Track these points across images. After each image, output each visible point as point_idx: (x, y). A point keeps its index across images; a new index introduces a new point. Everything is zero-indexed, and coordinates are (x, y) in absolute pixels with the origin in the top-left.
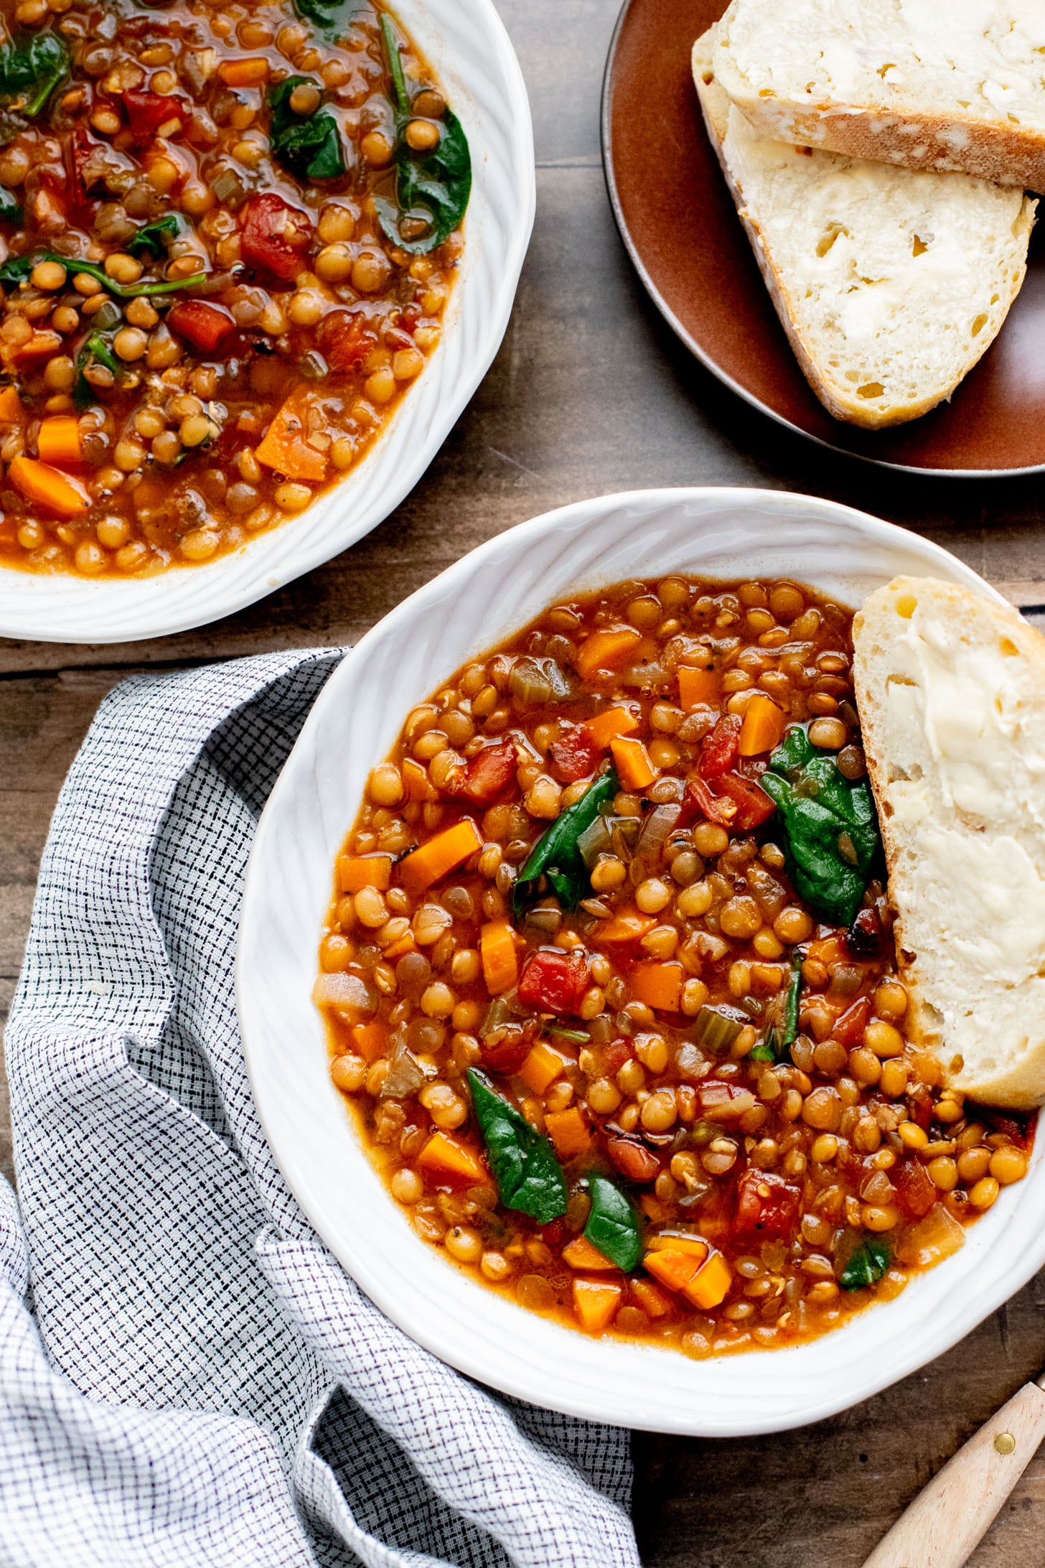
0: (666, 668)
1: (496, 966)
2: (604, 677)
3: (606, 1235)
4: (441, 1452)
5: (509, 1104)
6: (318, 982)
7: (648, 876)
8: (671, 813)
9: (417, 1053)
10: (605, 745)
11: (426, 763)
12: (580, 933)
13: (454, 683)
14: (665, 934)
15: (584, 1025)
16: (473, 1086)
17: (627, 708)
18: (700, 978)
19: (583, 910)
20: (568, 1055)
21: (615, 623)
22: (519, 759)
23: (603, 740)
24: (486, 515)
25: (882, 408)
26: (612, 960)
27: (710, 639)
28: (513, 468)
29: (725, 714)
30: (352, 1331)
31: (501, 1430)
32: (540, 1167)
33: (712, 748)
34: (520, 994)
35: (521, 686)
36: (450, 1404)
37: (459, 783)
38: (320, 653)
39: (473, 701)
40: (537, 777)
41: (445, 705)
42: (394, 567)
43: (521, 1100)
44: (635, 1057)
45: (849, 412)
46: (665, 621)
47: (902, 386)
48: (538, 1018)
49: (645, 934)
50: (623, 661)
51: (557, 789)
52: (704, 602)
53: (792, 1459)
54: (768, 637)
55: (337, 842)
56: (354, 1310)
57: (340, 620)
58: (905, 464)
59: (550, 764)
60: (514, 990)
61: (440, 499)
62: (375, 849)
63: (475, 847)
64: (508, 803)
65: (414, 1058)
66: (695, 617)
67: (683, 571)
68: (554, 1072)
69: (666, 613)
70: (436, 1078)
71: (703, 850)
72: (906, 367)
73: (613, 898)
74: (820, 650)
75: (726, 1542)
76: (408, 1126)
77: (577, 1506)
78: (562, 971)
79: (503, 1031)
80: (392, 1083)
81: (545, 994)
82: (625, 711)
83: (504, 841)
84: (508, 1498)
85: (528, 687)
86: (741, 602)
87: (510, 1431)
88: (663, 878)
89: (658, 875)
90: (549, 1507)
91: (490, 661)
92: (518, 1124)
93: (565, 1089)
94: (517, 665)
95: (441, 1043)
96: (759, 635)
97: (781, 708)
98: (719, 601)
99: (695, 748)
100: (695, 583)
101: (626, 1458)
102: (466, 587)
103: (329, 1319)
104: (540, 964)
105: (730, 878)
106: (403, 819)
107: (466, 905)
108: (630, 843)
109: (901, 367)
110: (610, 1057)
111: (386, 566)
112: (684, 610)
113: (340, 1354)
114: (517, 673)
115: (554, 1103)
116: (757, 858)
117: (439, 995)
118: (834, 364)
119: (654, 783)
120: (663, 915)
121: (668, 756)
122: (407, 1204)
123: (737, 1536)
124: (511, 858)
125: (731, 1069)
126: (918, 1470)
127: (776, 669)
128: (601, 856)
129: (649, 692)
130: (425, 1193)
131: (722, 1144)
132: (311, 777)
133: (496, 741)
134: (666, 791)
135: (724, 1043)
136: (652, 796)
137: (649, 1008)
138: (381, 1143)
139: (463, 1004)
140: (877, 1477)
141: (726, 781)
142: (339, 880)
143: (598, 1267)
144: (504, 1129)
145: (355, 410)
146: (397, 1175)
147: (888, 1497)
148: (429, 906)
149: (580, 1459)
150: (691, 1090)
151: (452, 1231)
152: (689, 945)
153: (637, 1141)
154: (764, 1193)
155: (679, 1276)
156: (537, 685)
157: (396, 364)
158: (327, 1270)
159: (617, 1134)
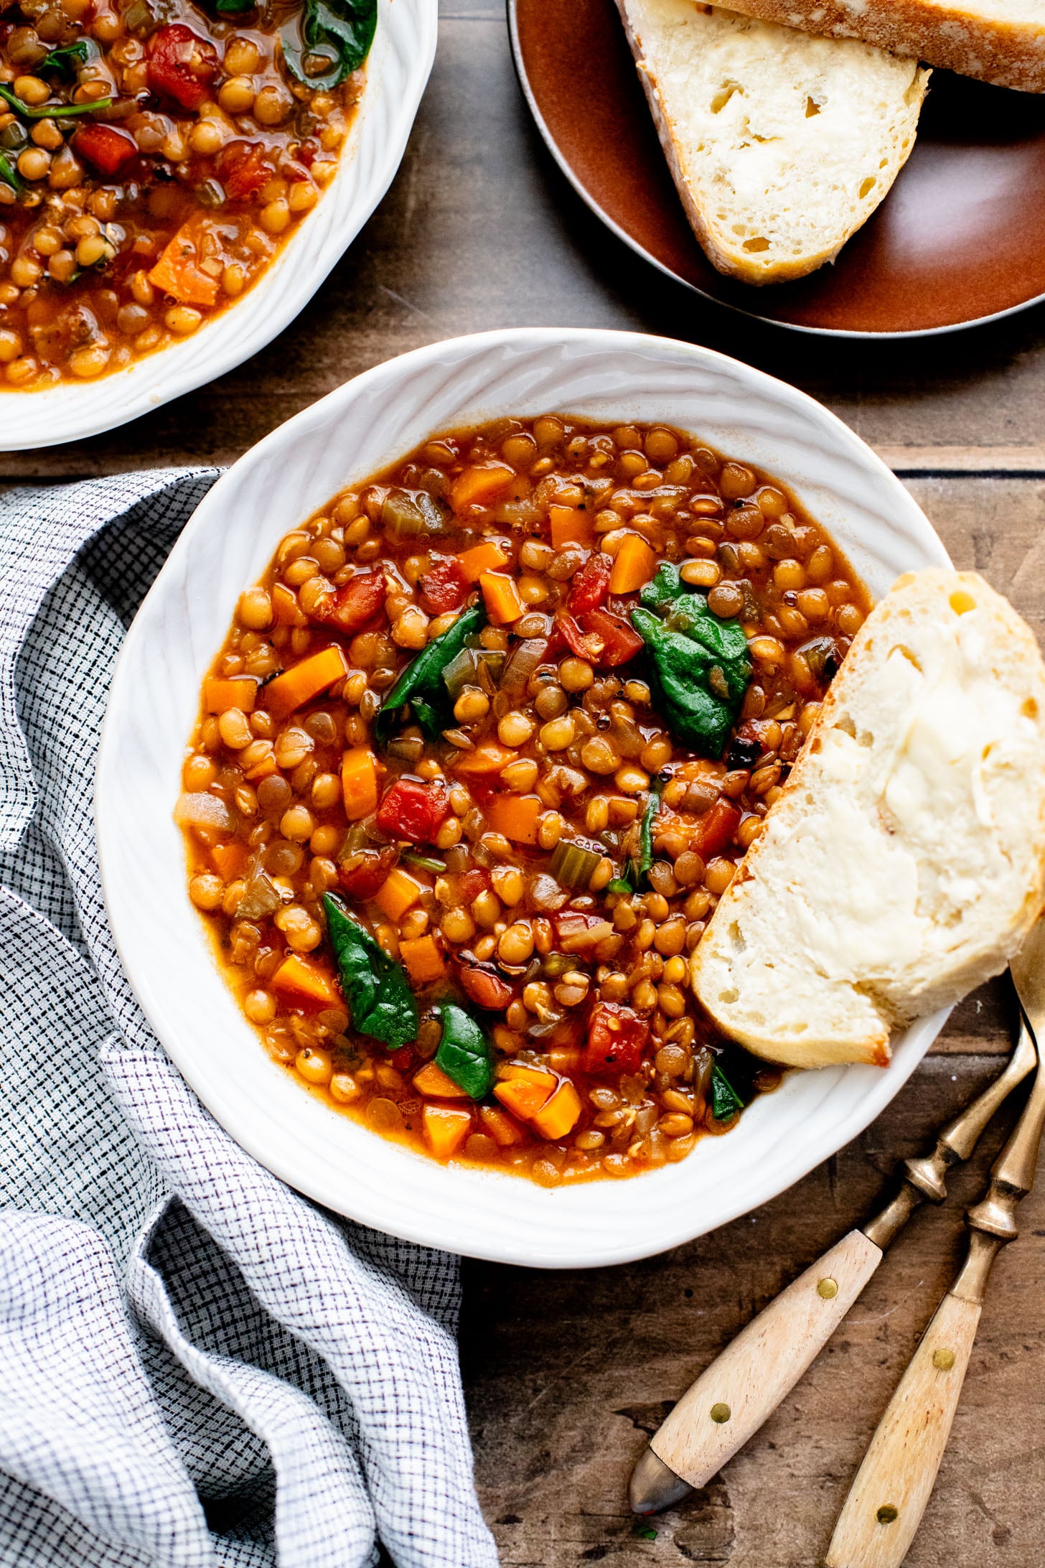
0: (538, 506)
1: (355, 791)
2: (477, 512)
3: (456, 1063)
4: (270, 1267)
5: (364, 930)
6: (179, 801)
7: (511, 709)
8: (535, 649)
9: (273, 875)
10: (475, 579)
11: (296, 588)
12: (441, 763)
13: (328, 511)
14: (525, 768)
15: (440, 854)
16: (329, 912)
17: (498, 545)
18: (558, 811)
19: (445, 741)
20: (423, 882)
21: (488, 458)
22: (388, 589)
23: (472, 573)
24: (373, 351)
25: (767, 262)
26: (472, 791)
27: (583, 479)
28: (403, 307)
29: (596, 553)
30: (189, 1143)
31: (331, 1248)
32: (391, 993)
33: (582, 585)
34: (378, 820)
35: (394, 516)
36: (282, 1221)
37: (327, 609)
38: (197, 471)
39: (345, 530)
40: (405, 607)
41: (319, 533)
42: (281, 397)
43: (376, 925)
44: (490, 888)
45: (734, 266)
46: (540, 459)
47: (788, 242)
48: (395, 845)
49: (505, 766)
50: (496, 497)
51: (424, 620)
52: (578, 442)
53: (618, 1290)
54: (642, 479)
55: (205, 663)
56: (193, 1122)
57: (225, 445)
58: (786, 321)
59: (419, 595)
60: (373, 816)
61: (329, 333)
62: (242, 672)
63: (340, 674)
64: (374, 631)
65: (271, 880)
67: (561, 412)
68: (409, 900)
69: (539, 452)
70: (291, 901)
71: (568, 687)
72: (792, 224)
73: (475, 730)
74: (692, 494)
75: (550, 1367)
76: (262, 947)
77: (402, 1328)
78: (421, 799)
79: (360, 857)
80: (248, 904)
81: (403, 821)
82: (496, 545)
83: (370, 669)
84: (333, 1317)
85: (399, 519)
86: (616, 444)
87: (340, 1251)
88: (524, 711)
89: (521, 707)
90: (373, 1329)
91: (364, 491)
92: (371, 949)
93: (421, 917)
94: (390, 496)
95: (298, 866)
96: (632, 478)
97: (653, 549)
98: (595, 441)
99: (565, 587)
100: (570, 423)
101: (455, 1281)
102: (345, 414)
103: (167, 1130)
104: (399, 791)
105: (595, 716)
106: (271, 644)
107: (329, 730)
108: (495, 677)
109: (788, 224)
110: (465, 887)
111: (273, 395)
112: (559, 449)
113: (175, 1164)
114: (391, 504)
115: (409, 930)
116: (621, 697)
117: (299, 818)
118: (722, 217)
119: (521, 618)
120: (524, 748)
121: (536, 592)
122: (259, 1024)
123: (561, 1362)
124: (376, 686)
125: (587, 901)
126: (741, 1308)
127: (647, 512)
128: (466, 687)
129: (520, 529)
130: (277, 1014)
131: (573, 977)
132: (180, 593)
133: (367, 570)
134: (533, 626)
135: (580, 877)
136: (519, 630)
137: (508, 840)
138: (235, 963)
139: (322, 829)
140: (700, 1313)
141: (595, 618)
142: (205, 701)
143: (448, 1095)
144: (357, 954)
145: (250, 239)
146: (251, 995)
147: (710, 1333)
148: (293, 730)
149: (410, 1280)
150: (547, 923)
151: (303, 1053)
152: (549, 779)
153: (490, 970)
154: (615, 1026)
155: (528, 1107)
156: (409, 517)
157: (291, 195)
158: (168, 1081)
159: (470, 962)
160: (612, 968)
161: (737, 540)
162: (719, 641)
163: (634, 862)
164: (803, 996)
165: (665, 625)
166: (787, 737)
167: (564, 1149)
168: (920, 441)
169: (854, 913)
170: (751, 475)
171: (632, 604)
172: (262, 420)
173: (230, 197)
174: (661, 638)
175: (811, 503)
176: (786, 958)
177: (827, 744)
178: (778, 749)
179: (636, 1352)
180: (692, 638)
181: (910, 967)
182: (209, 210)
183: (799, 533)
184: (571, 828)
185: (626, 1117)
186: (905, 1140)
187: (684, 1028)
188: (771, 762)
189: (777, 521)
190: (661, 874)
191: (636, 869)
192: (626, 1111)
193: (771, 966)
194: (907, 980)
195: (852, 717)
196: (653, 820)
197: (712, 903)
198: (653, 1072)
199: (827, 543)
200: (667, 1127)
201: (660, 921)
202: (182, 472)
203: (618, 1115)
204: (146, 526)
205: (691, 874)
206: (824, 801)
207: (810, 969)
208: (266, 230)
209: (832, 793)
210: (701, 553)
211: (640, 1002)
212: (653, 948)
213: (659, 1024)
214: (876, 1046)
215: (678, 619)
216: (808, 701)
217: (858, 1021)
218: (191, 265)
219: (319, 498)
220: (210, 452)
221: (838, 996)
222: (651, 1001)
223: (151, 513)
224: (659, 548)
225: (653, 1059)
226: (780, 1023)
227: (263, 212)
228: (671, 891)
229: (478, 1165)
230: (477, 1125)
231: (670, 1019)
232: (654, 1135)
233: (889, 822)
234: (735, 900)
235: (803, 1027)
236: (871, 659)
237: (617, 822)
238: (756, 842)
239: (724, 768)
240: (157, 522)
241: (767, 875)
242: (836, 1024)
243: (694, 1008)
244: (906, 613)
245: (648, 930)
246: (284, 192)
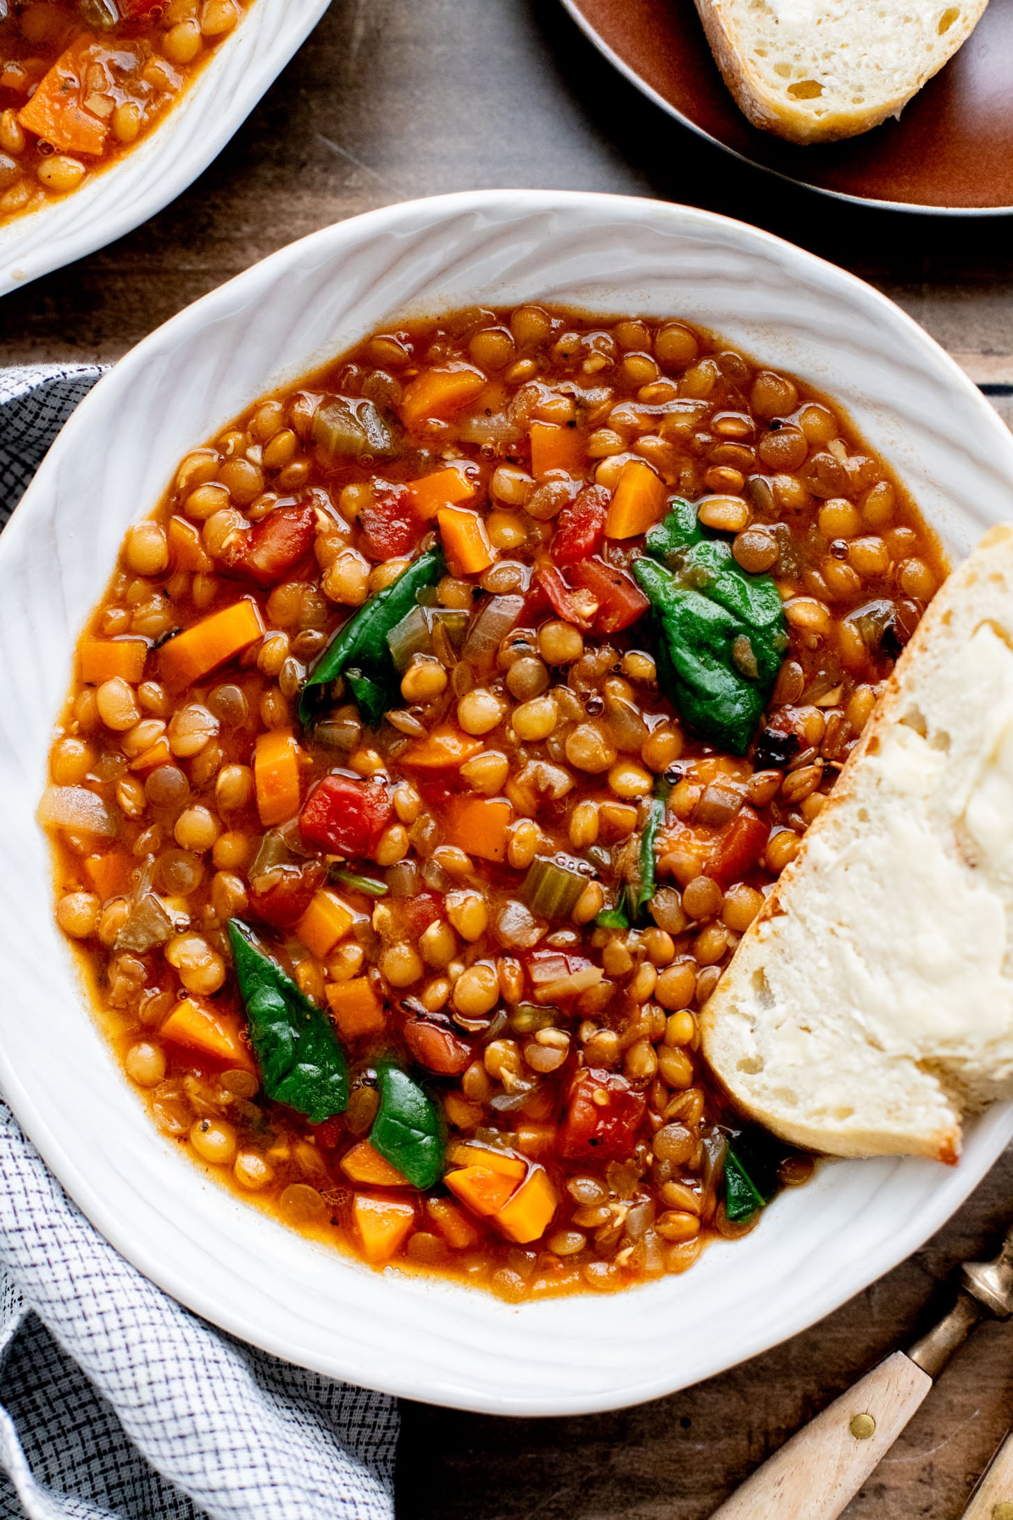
0: (515, 422)
1: (272, 789)
2: (435, 428)
3: (396, 1142)
4: (151, 1413)
5: (280, 968)
6: (44, 796)
7: (476, 686)
8: (508, 607)
9: (164, 895)
10: (431, 515)
11: (199, 523)
12: (383, 753)
13: (242, 424)
14: (491, 764)
15: (380, 872)
16: (235, 943)
17: (462, 471)
18: (533, 819)
19: (389, 724)
20: (357, 908)
21: (450, 359)
22: (318, 526)
23: (428, 508)
24: (306, 217)
25: (818, 113)
26: (422, 792)
27: (574, 388)
28: (346, 162)
29: (589, 485)
30: (49, 1248)
31: (231, 1385)
32: (314, 1051)
33: (571, 526)
34: (301, 827)
35: (327, 433)
36: (168, 1353)
37: (239, 551)
38: (71, 370)
39: (264, 449)
40: (340, 550)
41: (230, 451)
42: (187, 274)
43: (296, 962)
44: (444, 917)
45: (775, 116)
46: (518, 361)
47: (846, 88)
48: (322, 859)
49: (466, 760)
50: (461, 408)
51: (365, 568)
52: (569, 340)
54: (651, 390)
55: (80, 618)
56: (55, 1219)
57: (115, 335)
58: (839, 191)
59: (358, 533)
60: (295, 821)
61: (251, 194)
62: (128, 631)
63: (255, 636)
64: (300, 580)
65: (161, 902)
66: (556, 359)
67: (547, 301)
68: (340, 930)
69: (519, 350)
70: (187, 928)
71: (550, 658)
72: (852, 65)
73: (429, 711)
74: (714, 411)
76: (149, 988)
77: (322, 1488)
78: (357, 802)
79: (276, 874)
80: (131, 932)
81: (333, 829)
82: (460, 473)
83: (293, 630)
84: (232, 1480)
85: (336, 434)
86: (617, 344)
87: (243, 1388)
88: (493, 689)
89: (488, 684)
90: (284, 1494)
91: (290, 398)
92: (292, 995)
93: (353, 953)
94: (323, 406)
95: (196, 884)
96: (638, 388)
97: (664, 481)
98: (590, 339)
99: (548, 528)
100: (558, 315)
102: (266, 298)
103: (20, 1230)
104: (329, 791)
105: (584, 697)
106: (165, 594)
107: (240, 709)
108: (456, 643)
109: (846, 64)
110: (411, 916)
111: (177, 271)
112: (543, 348)
113: (31, 1275)
114: (324, 416)
115: (338, 970)
116: (618, 672)
117: (198, 821)
118: (761, 53)
119: (491, 567)
120: (492, 737)
121: (510, 533)
122: (145, 1086)
123: (524, 1505)
124: (302, 653)
125: (568, 936)
126: (750, 1441)
127: (655, 433)
128: (417, 656)
129: (491, 451)
130: (168, 1074)
131: (551, 1035)
132: (48, 529)
133: (290, 502)
134: (505, 578)
135: (561, 905)
136: (489, 583)
137: (468, 855)
138: (114, 1007)
139: (229, 835)
140: (699, 1447)
141: (586, 570)
142: (81, 665)
143: (386, 1183)
144: (272, 1000)
145: (149, 71)
146: (135, 1049)
147: (711, 1471)
148: (193, 708)
149: (334, 1412)
150: (517, 963)
151: (200, 1123)
152: (522, 778)
153: (442, 1024)
154: (602, 1100)
155: (487, 1202)
156: (348, 433)
157: (204, 14)
158: (23, 1163)
159: (417, 1013)
160: (600, 1025)
161: (771, 472)
162: (746, 601)
163: (632, 889)
164: (849, 1072)
165: (677, 580)
166: (831, 729)
167: (531, 1255)
168: (1001, 348)
169: (919, 969)
170: (791, 388)
171: (635, 553)
172: (163, 303)
173: (125, 16)
174: (673, 597)
175: (868, 426)
176: (828, 1021)
177: (889, 745)
178: (820, 744)
179: (618, 1494)
180: (712, 598)
181: (993, 1043)
182: (98, 34)
183: (853, 465)
184: (550, 841)
185: (613, 1216)
186: (963, 1235)
187: (691, 1103)
188: (810, 762)
189: (825, 449)
190: (665, 904)
191: (634, 898)
192: (614, 1207)
193: (807, 1029)
194: (989, 1060)
195: (923, 710)
196: (657, 834)
197: (731, 942)
198: (649, 1158)
199: (889, 479)
200: (667, 1229)
201: (664, 965)
202: (52, 371)
203: (603, 1213)
204: (10, 438)
205: (705, 905)
206: (882, 819)
207: (858, 1037)
208: (170, 60)
209: (893, 808)
210: (725, 488)
211: (635, 1069)
212: (653, 999)
213: (659, 1096)
214: (944, 1144)
215: (694, 574)
216: (858, 683)
217: (921, 1110)
218: (72, 102)
219: (231, 406)
220: (96, 344)
221: (895, 1074)
222: (650, 1068)
223: (16, 422)
224: (671, 480)
225: (650, 1142)
226: (818, 1105)
227: (167, 36)
228: (678, 926)
229: (422, 1273)
230: (423, 1222)
231: (673, 1091)
232: (650, 1239)
233: (969, 852)
234: (761, 941)
235: (846, 1112)
236: (949, 635)
237: (610, 835)
238: (791, 866)
239: (749, 767)
240: (24, 433)
241: (804, 911)
242: (892, 1111)
243: (705, 1077)
244: (998, 578)
245: (647, 977)
246: (194, 10)
